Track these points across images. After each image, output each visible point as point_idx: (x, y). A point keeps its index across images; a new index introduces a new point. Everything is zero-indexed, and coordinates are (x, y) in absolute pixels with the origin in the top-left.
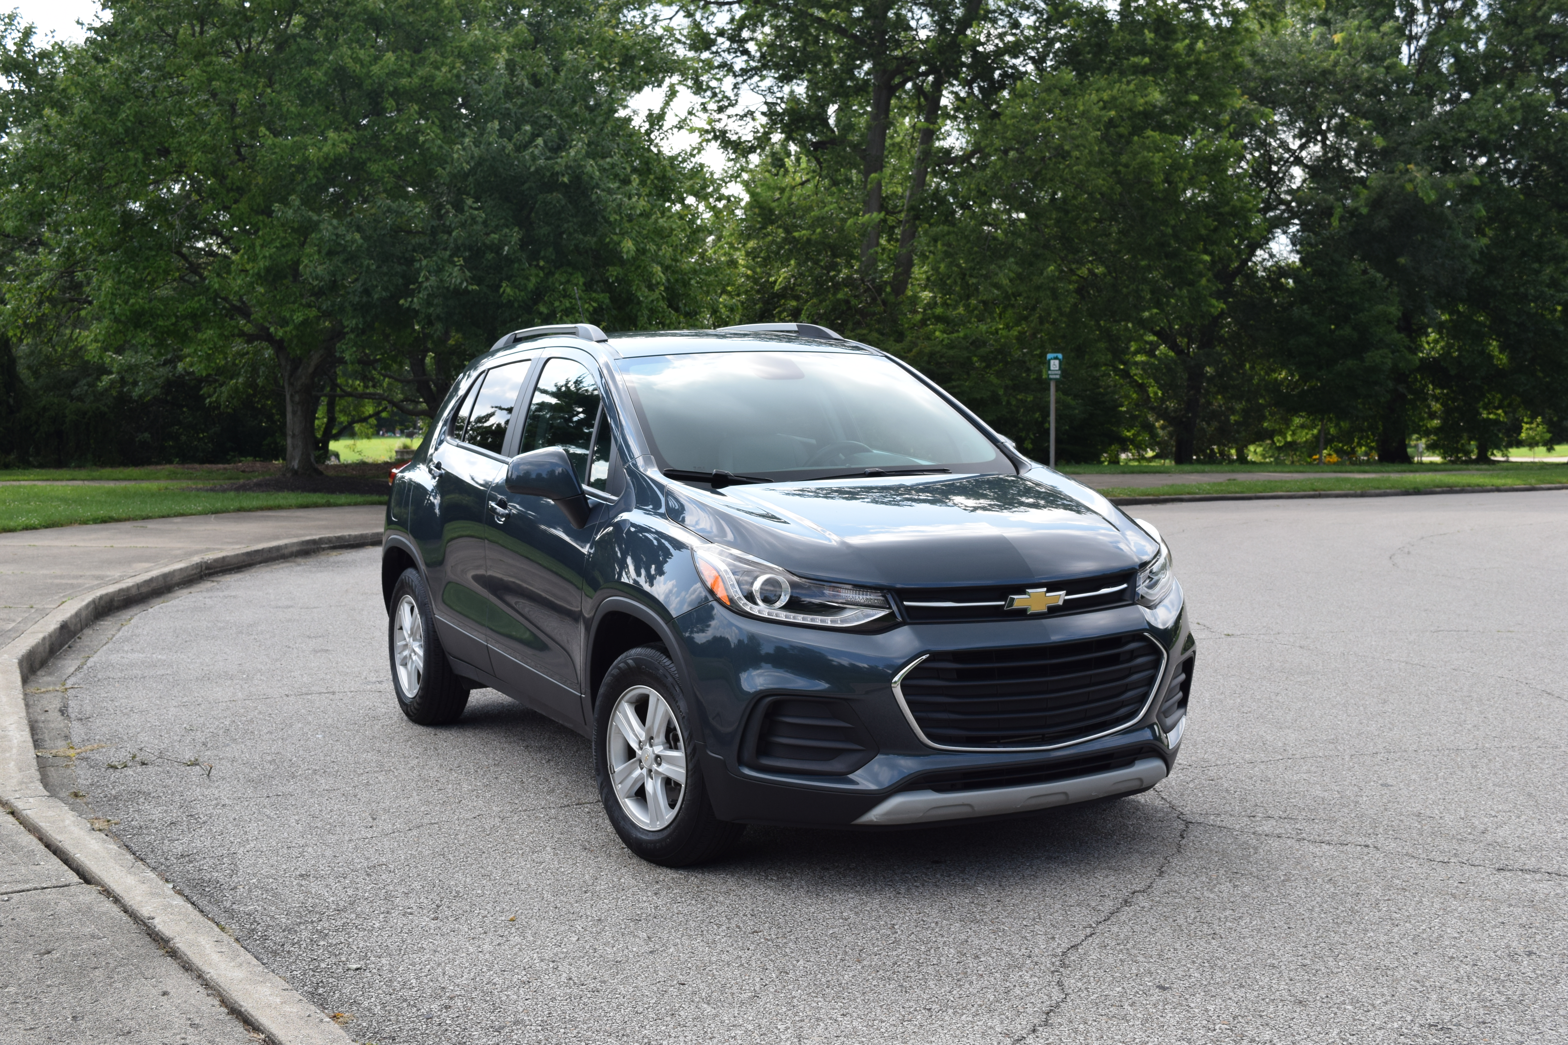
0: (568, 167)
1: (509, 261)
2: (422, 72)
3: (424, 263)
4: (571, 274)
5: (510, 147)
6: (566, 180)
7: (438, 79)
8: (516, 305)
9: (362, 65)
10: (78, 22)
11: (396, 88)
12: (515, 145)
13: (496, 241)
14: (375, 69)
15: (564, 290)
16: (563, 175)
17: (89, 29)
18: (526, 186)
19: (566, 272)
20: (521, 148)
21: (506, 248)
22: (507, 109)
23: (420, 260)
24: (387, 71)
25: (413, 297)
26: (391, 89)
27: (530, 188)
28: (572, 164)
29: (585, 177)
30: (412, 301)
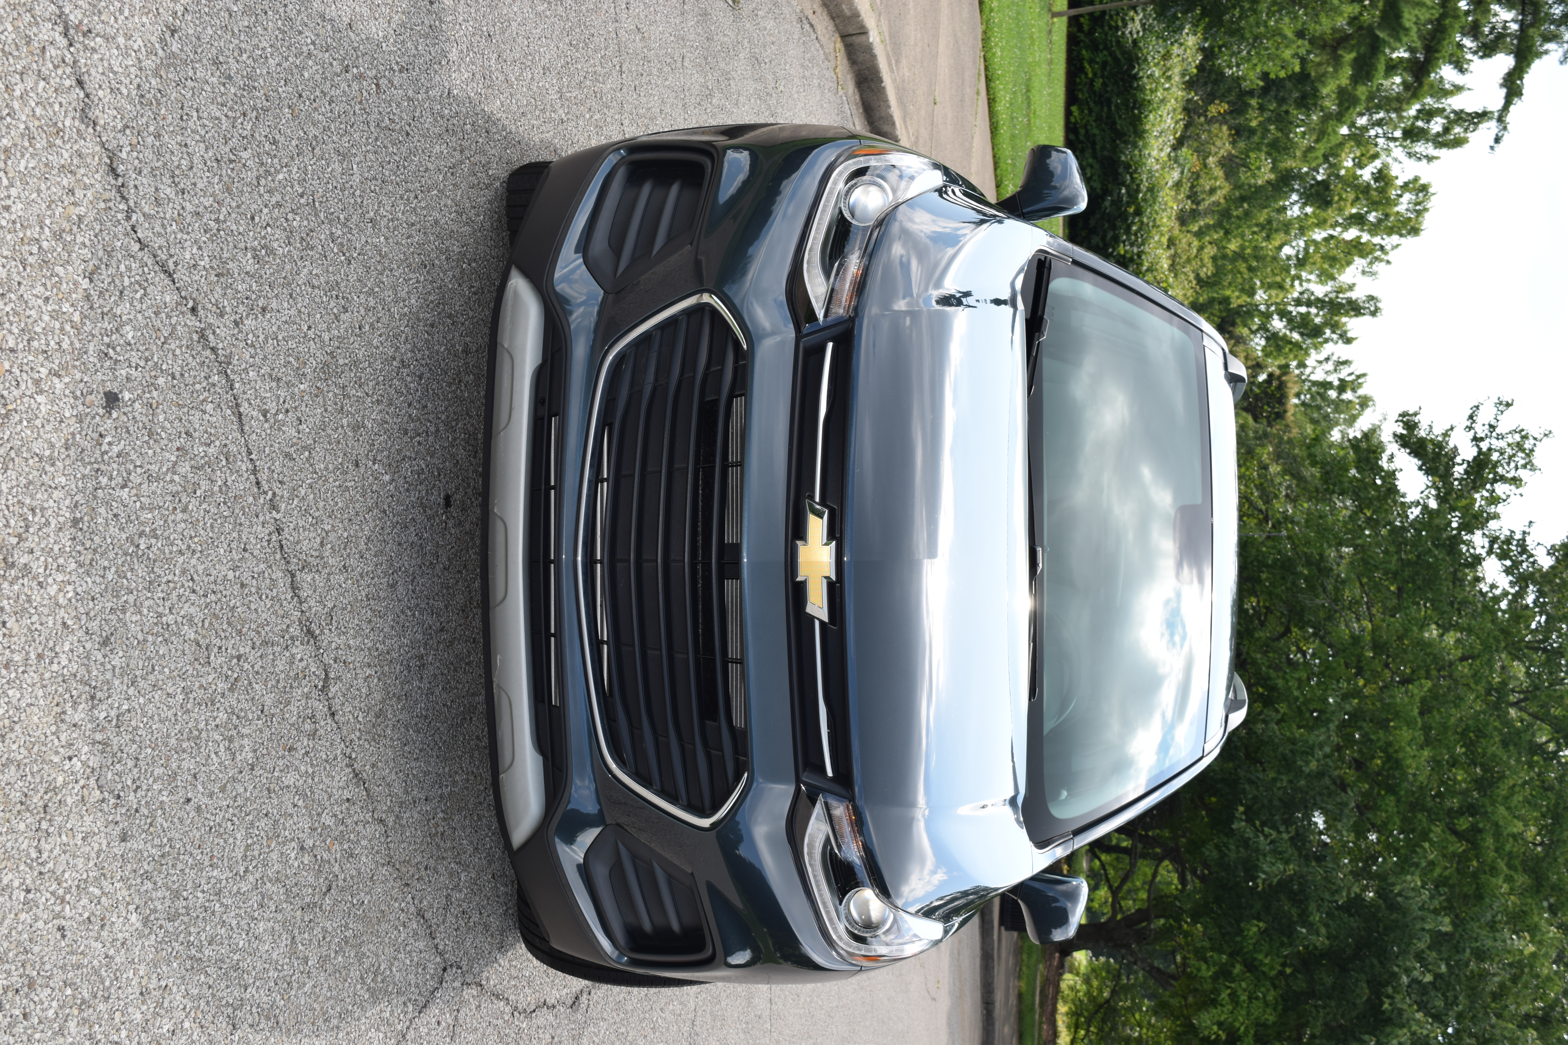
0: (1400, 1012)
1: (1289, 932)
2: (1502, 865)
3: (1285, 836)
4: (1275, 1009)
5: (1422, 945)
6: (1386, 1006)
7: (1494, 880)
8: (1238, 939)
9: (1506, 798)
10: (1531, 522)
11: (1480, 831)
12: (1423, 951)
13: (1311, 918)
14: (1502, 810)
15: (1257, 998)
16: (1390, 1004)
17: (1524, 533)
18: (1375, 961)
19: (1277, 1003)
20: (1420, 957)
21: (1304, 931)
22: (1464, 950)
23: (1288, 832)
24: (1501, 823)
25: (1246, 821)
26: (1481, 825)
27: (1372, 966)
28: (1405, 1016)
29: (1388, 1030)
30: (1242, 820)
